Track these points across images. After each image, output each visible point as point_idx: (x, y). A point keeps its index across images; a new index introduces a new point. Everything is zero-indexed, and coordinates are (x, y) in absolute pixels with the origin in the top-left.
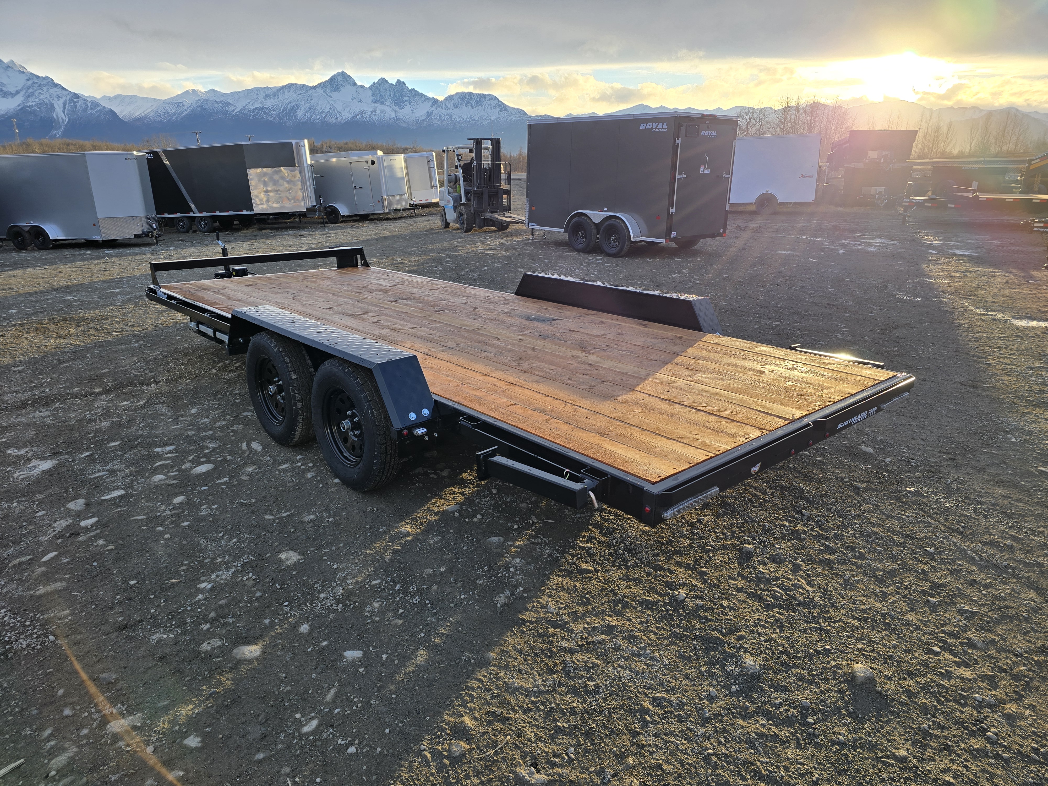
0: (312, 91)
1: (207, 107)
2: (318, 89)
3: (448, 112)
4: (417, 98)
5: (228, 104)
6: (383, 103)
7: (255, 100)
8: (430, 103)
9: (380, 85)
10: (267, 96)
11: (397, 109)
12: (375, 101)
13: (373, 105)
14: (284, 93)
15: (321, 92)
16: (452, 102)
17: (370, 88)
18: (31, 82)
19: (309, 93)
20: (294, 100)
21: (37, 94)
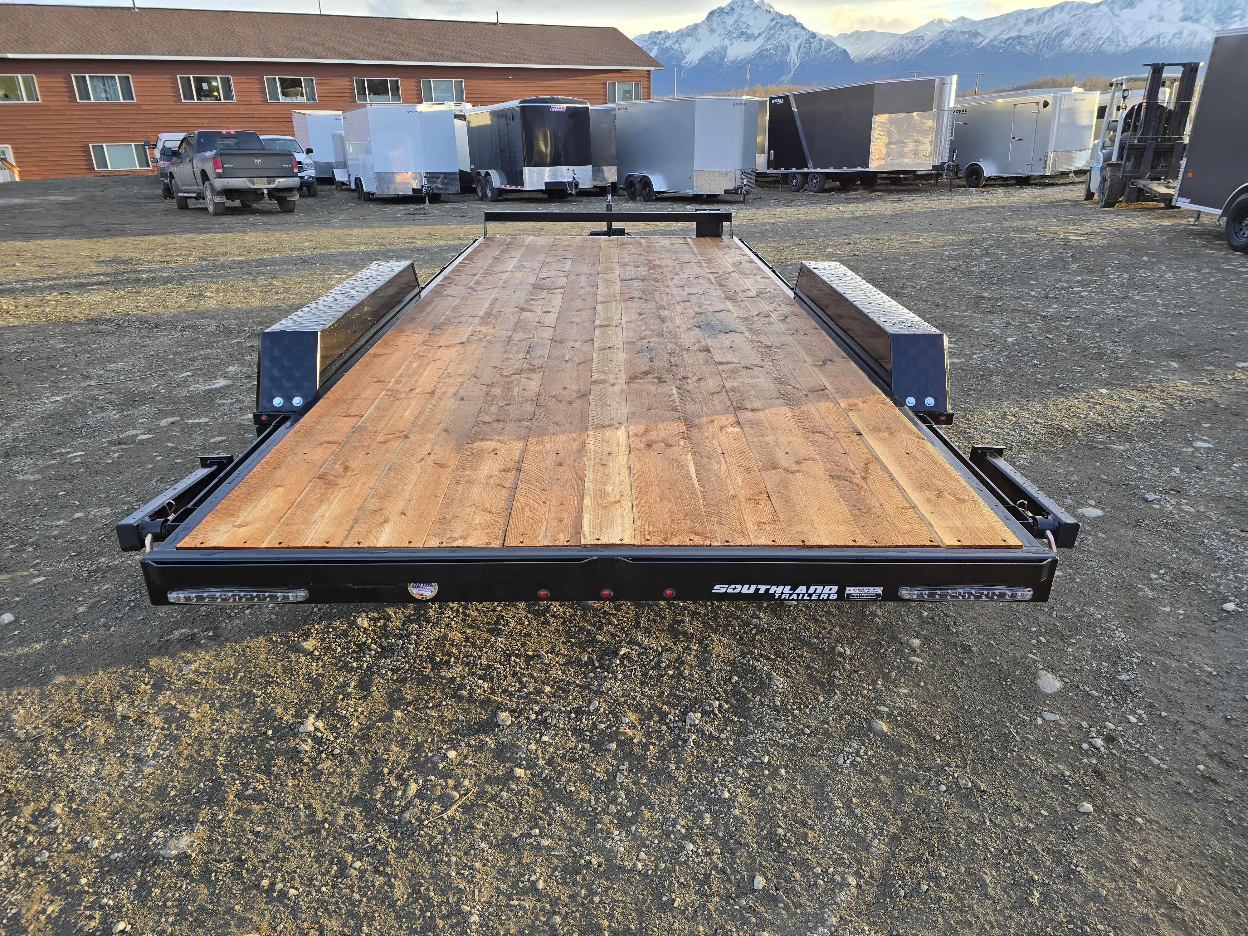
0: (1094, 10)
1: (949, 40)
5: (976, 34)
6: (1197, 21)
7: (1011, 28)
10: (1029, 21)
12: (1185, 19)
13: (1181, 24)
14: (1053, 15)
18: (774, 22)
19: (1088, 12)
20: (1064, 24)
21: (776, 36)
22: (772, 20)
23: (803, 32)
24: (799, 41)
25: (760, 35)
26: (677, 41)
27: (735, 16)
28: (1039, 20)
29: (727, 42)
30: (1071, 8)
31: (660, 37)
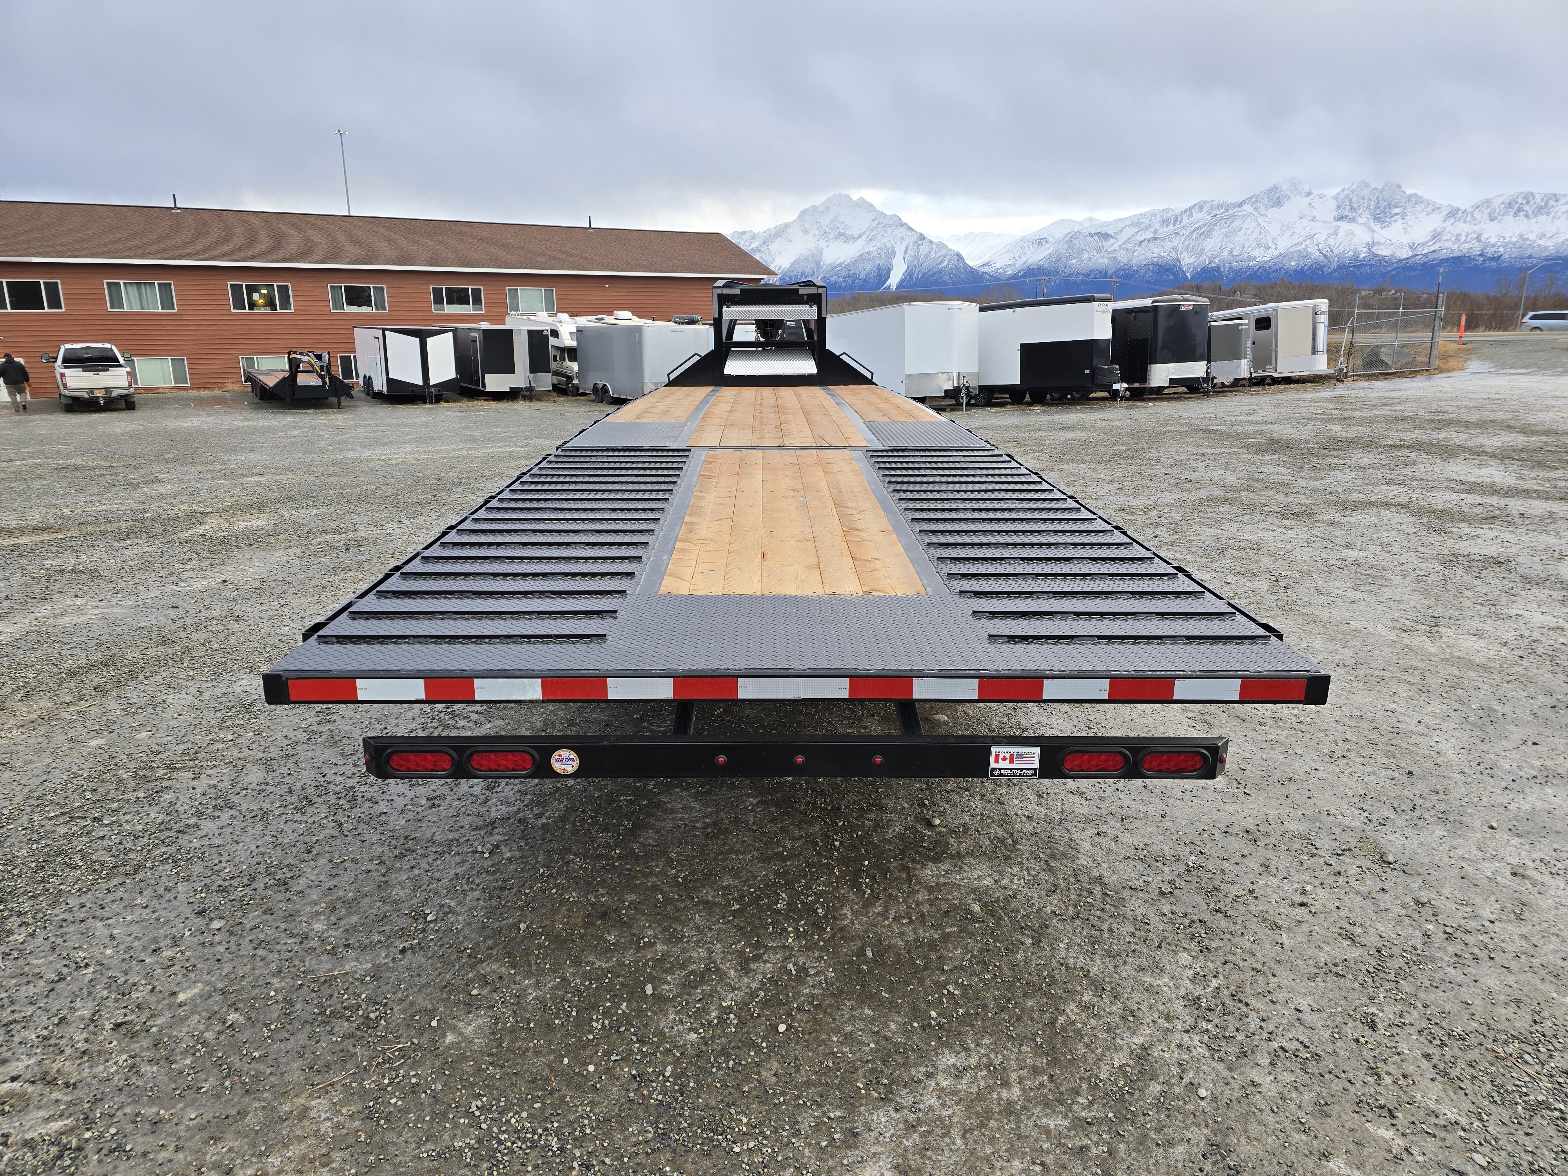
0: (1236, 209)
1: (1076, 242)
2: (1245, 207)
3: (1476, 228)
4: (1418, 208)
5: (1106, 236)
6: (1353, 220)
8: (1444, 214)
9: (1353, 191)
10: (1165, 222)
11: (1377, 227)
12: (1339, 218)
13: (1335, 224)
14: (1191, 215)
15: (1252, 209)
16: (1486, 212)
17: (1335, 198)
18: (877, 222)
19: (1230, 212)
20: (1205, 225)
21: (879, 237)
22: (874, 220)
23: (910, 233)
24: (905, 244)
25: (860, 236)
26: (764, 242)
27: (831, 216)
28: (1176, 220)
29: (823, 244)
30: (1211, 208)
31: (745, 237)
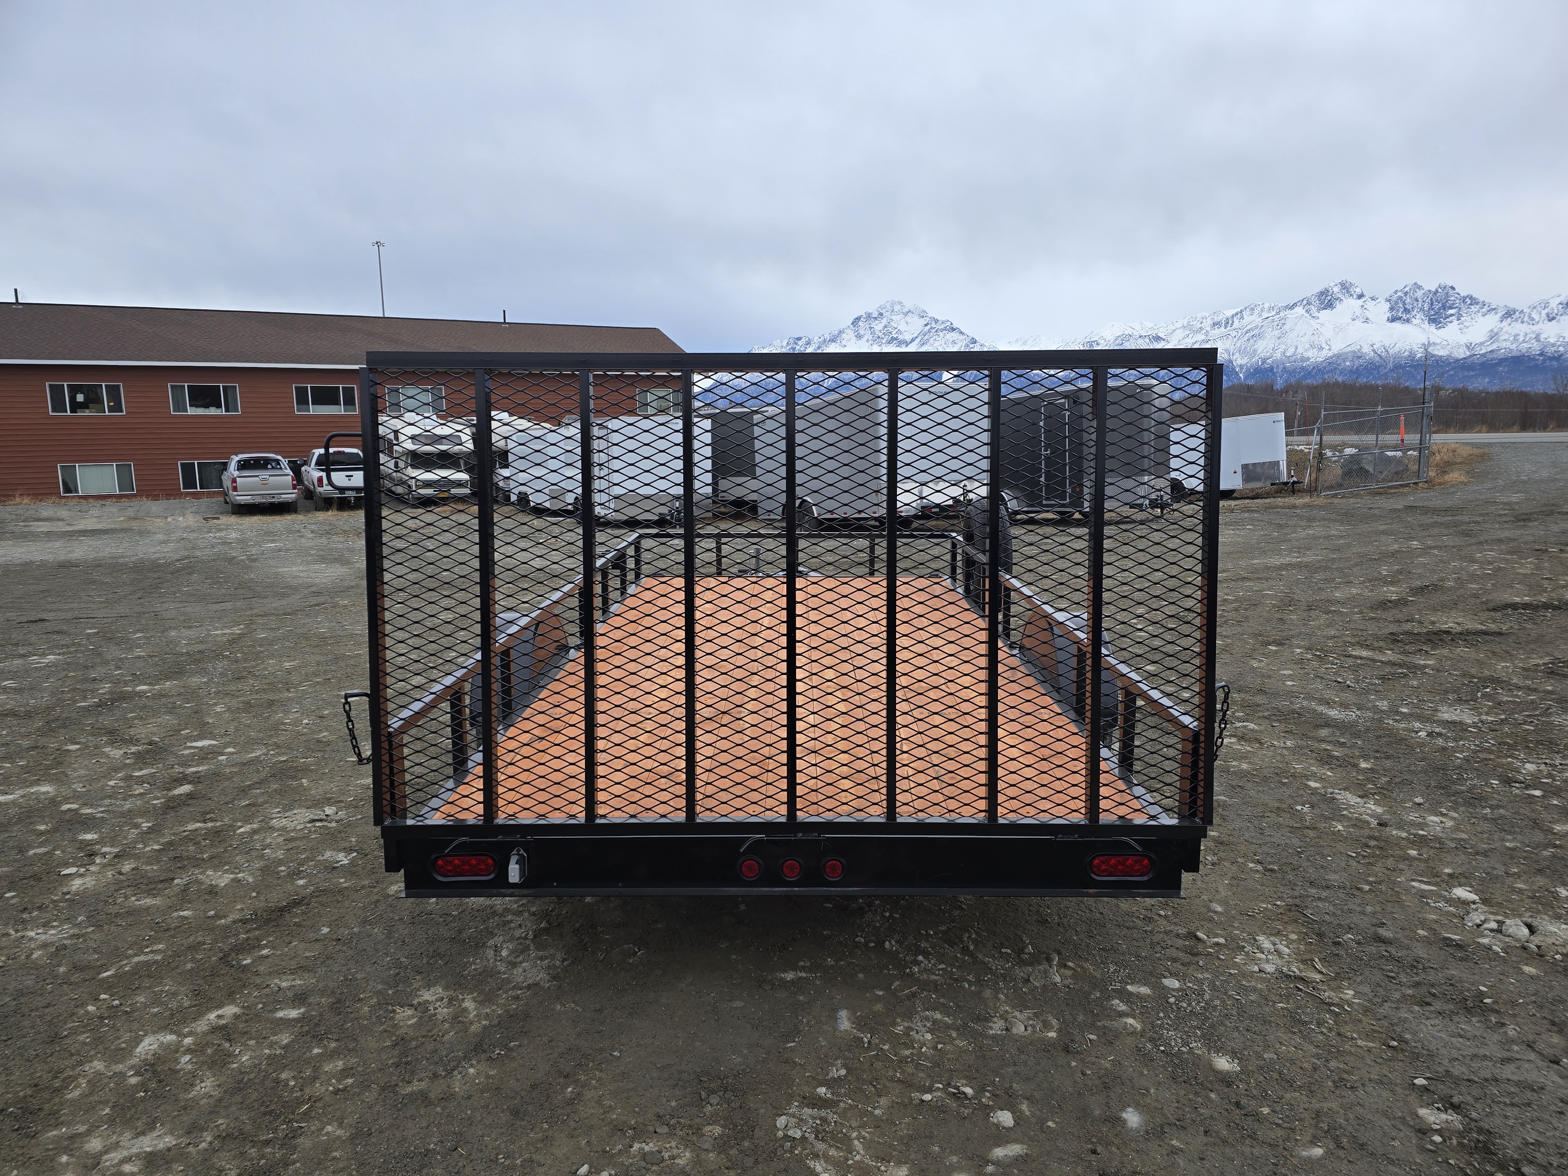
0: (1288, 312)
2: (1297, 309)
6: (1408, 321)
7: (1197, 331)
8: (1499, 315)
9: (1406, 294)
10: (1216, 324)
11: (1432, 328)
12: (1392, 320)
13: (1389, 325)
14: (1242, 318)
15: (1303, 312)
17: (1388, 300)
18: (929, 327)
19: (1282, 314)
20: (1256, 327)
22: (926, 325)
23: (962, 337)
24: (957, 347)
27: (884, 321)
28: (1227, 323)
30: (1262, 310)
31: (800, 343)
